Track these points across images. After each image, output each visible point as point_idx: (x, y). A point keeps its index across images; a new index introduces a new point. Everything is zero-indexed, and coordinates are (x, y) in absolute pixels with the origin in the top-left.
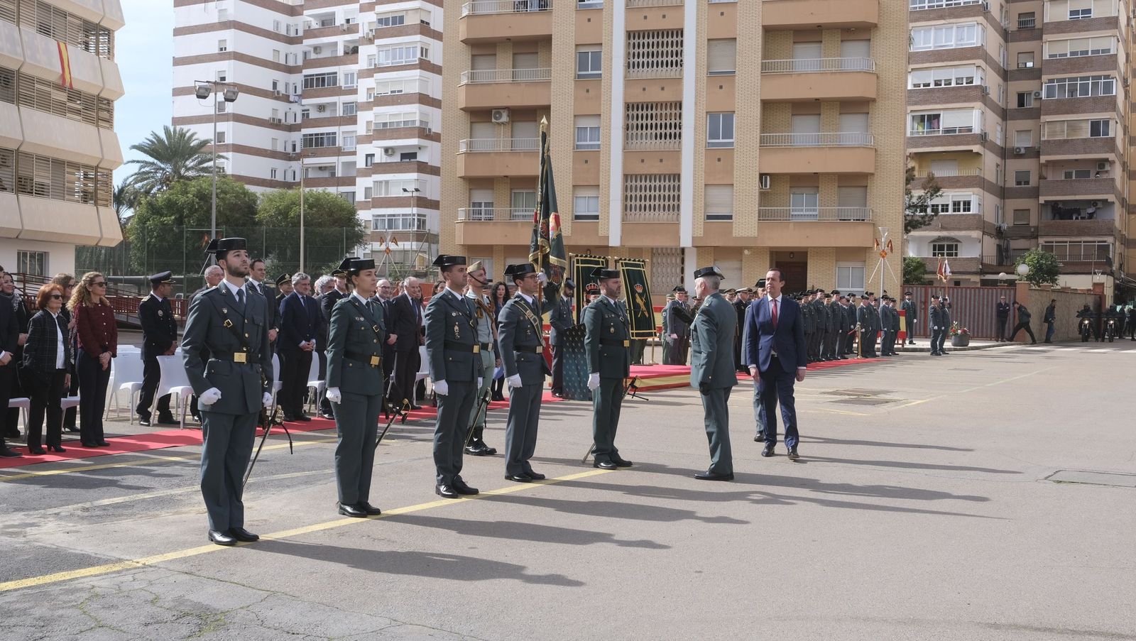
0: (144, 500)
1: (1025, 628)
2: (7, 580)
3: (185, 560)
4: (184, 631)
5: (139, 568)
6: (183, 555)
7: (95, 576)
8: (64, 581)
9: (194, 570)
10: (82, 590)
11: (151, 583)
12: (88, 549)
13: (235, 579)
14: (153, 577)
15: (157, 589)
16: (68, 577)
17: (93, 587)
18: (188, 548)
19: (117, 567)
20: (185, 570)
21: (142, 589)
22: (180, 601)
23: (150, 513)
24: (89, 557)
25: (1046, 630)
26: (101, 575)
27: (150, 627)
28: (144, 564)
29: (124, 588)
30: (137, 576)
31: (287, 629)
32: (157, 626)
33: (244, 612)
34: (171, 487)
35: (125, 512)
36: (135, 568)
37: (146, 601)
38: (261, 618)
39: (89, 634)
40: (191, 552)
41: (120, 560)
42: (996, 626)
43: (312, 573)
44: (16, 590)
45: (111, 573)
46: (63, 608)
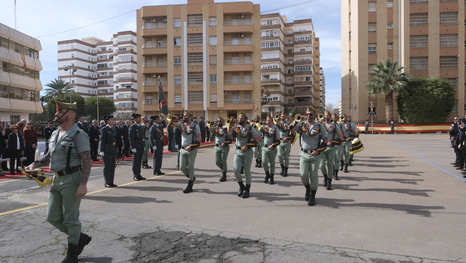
1: (287, 206)
7: (29, 209)
8: (18, 212)
10: (24, 214)
12: (27, 202)
16: (20, 210)
17: (28, 213)
19: (36, 207)
21: (43, 212)
23: (47, 190)
24: (27, 204)
26: (30, 209)
27: (44, 223)
28: (44, 205)
29: (37, 212)
30: (41, 209)
31: (86, 221)
35: (40, 190)
36: (41, 206)
39: (25, 227)
41: (37, 204)
43: (95, 204)
44: (2, 215)
45: (33, 208)
46: (17, 220)
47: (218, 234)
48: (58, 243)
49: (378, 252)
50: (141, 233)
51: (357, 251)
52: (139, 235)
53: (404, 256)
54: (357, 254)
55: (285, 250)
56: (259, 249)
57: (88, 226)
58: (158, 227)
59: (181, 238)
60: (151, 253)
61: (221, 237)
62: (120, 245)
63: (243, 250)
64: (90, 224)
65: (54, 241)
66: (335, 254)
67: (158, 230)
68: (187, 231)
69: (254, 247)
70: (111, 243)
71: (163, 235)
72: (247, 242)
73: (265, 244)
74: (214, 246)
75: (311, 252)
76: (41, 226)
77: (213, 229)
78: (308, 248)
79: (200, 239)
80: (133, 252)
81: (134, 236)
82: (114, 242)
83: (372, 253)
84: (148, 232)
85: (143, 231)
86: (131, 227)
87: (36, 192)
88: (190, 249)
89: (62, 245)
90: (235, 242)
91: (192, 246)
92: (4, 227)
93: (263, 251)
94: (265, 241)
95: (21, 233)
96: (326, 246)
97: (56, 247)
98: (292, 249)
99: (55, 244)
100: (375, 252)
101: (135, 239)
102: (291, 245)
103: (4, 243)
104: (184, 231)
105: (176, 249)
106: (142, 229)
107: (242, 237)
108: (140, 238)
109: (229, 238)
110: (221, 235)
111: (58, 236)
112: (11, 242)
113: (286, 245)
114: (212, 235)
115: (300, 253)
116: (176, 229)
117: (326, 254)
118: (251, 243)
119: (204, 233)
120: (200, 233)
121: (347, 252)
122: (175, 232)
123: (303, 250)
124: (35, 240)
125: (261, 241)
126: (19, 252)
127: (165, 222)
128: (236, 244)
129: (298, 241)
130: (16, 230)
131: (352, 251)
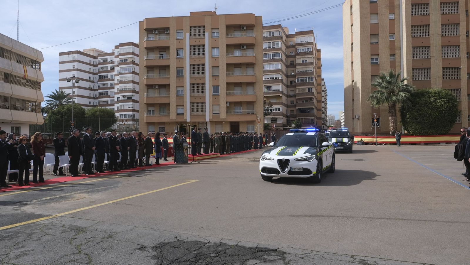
0: (57, 198)
1: (301, 216)
2: (16, 223)
3: (71, 214)
4: (73, 234)
5: (57, 217)
6: (70, 213)
7: (44, 220)
9: (74, 216)
10: (40, 224)
11: (61, 221)
12: (41, 212)
13: (87, 218)
14: (62, 219)
15: (64, 223)
16: (35, 221)
17: (44, 223)
18: (72, 210)
19: (51, 217)
20: (72, 217)
21: (59, 223)
22: (71, 226)
23: (60, 201)
24: (41, 215)
25: (306, 216)
26: (46, 220)
27: (63, 234)
28: (59, 216)
29: (53, 223)
30: (57, 219)
31: (104, 231)
32: (65, 233)
33: (91, 227)
34: (65, 193)
35: (51, 201)
37: (61, 226)
38: (96, 228)
39: (44, 237)
40: (73, 211)
41: (51, 215)
42: (294, 216)
44: (19, 226)
45: (49, 219)
46: (35, 230)
47: (237, 244)
48: (79, 252)
49: (396, 260)
50: (160, 243)
51: (375, 260)
52: (159, 244)
53: (422, 263)
54: (375, 262)
55: (304, 259)
56: (279, 257)
57: (106, 236)
58: (175, 236)
59: (200, 247)
60: (173, 262)
61: (240, 246)
62: (141, 254)
63: (264, 259)
64: (108, 234)
65: (75, 250)
66: (354, 262)
67: (176, 240)
68: (205, 240)
69: (274, 255)
70: (132, 253)
71: (182, 245)
72: (265, 251)
73: (284, 253)
74: (234, 255)
75: (330, 260)
76: (60, 236)
77: (230, 238)
78: (327, 256)
79: (220, 249)
80: (155, 261)
81: (153, 245)
82: (135, 252)
83: (390, 261)
84: (167, 241)
85: (162, 240)
86: (149, 237)
87: (48, 203)
88: (211, 258)
89: (85, 254)
90: (254, 251)
91: (212, 255)
92: (23, 237)
93: (283, 259)
94: (284, 250)
95: (42, 243)
96: (344, 254)
97: (78, 256)
98: (311, 257)
99: (77, 253)
100: (393, 260)
101: (155, 248)
102: (309, 253)
103: (26, 252)
104: (202, 241)
105: (197, 258)
106: (161, 239)
107: (260, 246)
108: (160, 247)
109: (247, 247)
110: (240, 244)
111: (78, 246)
112: (34, 252)
113: (305, 254)
114: (230, 245)
115: (320, 261)
116: (194, 239)
117: (345, 262)
118: (270, 252)
119: (222, 242)
120: (218, 242)
121: (365, 260)
122: (193, 242)
123: (322, 258)
124: (56, 249)
125: (279, 249)
126: (43, 261)
127: (182, 232)
128: (255, 252)
129: (316, 250)
130: (36, 240)
131: (370, 259)
